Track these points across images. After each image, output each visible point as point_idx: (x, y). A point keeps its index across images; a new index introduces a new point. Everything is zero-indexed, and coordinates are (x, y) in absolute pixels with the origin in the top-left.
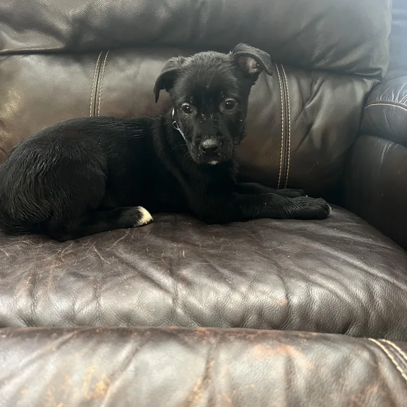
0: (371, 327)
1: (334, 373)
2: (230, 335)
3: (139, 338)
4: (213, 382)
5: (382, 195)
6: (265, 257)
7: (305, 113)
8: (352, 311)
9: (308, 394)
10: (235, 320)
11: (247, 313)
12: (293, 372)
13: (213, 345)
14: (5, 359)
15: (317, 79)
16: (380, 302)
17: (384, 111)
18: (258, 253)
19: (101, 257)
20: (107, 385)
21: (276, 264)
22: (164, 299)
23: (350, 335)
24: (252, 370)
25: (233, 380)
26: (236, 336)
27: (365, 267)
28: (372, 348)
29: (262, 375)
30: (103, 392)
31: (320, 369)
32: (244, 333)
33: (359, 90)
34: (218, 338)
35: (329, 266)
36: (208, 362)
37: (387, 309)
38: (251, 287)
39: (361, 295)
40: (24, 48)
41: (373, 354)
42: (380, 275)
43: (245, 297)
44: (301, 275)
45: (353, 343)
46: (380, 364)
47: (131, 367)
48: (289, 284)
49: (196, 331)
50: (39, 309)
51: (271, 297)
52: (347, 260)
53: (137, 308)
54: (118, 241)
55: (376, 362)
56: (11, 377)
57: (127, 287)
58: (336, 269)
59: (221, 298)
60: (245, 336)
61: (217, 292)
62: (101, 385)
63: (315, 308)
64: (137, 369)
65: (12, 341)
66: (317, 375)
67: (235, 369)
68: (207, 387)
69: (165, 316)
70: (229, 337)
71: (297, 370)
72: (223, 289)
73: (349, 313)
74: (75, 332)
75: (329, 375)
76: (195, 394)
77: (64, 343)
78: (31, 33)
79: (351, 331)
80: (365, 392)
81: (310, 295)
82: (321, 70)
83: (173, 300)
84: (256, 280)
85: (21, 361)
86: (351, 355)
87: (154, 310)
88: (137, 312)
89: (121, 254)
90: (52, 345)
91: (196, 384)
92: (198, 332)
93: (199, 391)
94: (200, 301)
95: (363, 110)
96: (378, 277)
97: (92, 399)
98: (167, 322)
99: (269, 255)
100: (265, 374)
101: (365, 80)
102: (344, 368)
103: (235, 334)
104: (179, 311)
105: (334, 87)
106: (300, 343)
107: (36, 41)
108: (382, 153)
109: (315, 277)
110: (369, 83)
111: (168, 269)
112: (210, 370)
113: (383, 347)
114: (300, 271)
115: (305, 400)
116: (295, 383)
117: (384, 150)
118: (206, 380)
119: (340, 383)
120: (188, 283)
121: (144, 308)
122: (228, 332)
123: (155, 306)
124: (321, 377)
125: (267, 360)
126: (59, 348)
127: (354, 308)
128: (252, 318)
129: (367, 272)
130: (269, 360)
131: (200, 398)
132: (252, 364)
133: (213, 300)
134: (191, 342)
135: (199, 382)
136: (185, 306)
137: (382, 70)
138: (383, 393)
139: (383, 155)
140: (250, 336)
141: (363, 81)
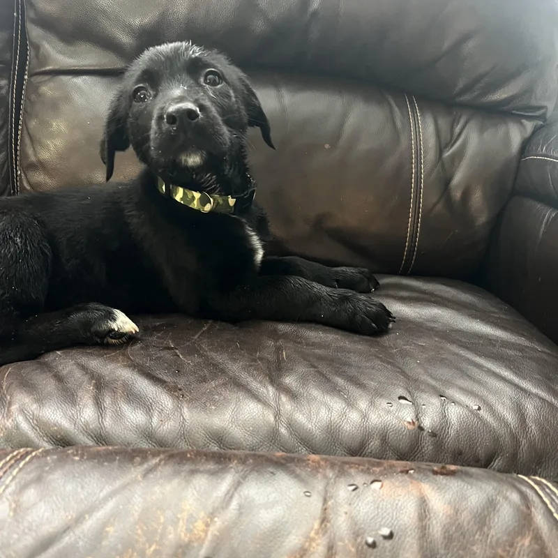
0: (521, 460)
1: (478, 520)
2: (351, 467)
3: (240, 468)
4: (333, 526)
5: (540, 279)
6: (389, 363)
7: (443, 165)
8: (498, 438)
9: (446, 545)
10: (353, 445)
11: (367, 438)
12: (428, 516)
13: (331, 479)
14: (82, 488)
15: (460, 117)
16: (533, 427)
17: (548, 168)
18: (378, 357)
19: (181, 356)
20: (207, 525)
21: (403, 373)
22: (264, 416)
23: (494, 469)
24: (378, 514)
25: (356, 524)
26: (357, 468)
27: (516, 380)
28: (524, 489)
29: (390, 519)
30: (202, 534)
31: (461, 514)
32: (367, 466)
33: (515, 135)
34: (336, 471)
35: (470, 377)
36: (325, 501)
37: (542, 436)
38: (372, 403)
39: (510, 417)
40: (74, 66)
41: (524, 497)
42: (534, 390)
43: (365, 416)
44: (434, 388)
45: (500, 481)
46: (533, 509)
47: (234, 504)
48: (420, 401)
49: (309, 460)
50: (108, 422)
51: (397, 418)
52: (493, 369)
53: (230, 425)
54: (200, 333)
55: (528, 508)
56: (92, 510)
57: (217, 397)
58: (479, 382)
59: (335, 416)
60: (368, 469)
61: (329, 409)
62: (200, 525)
63: (452, 432)
64: (241, 507)
65: (87, 465)
66: (457, 522)
67: (359, 511)
68: (326, 532)
69: (265, 437)
70: (349, 471)
71: (432, 515)
72: (337, 405)
73: (495, 440)
74: (162, 456)
75: (472, 523)
76: (312, 540)
77: (150, 470)
78: (84, 47)
79: (496, 463)
80: (515, 544)
81: (445, 416)
82: (465, 106)
83: (275, 417)
84: (378, 393)
85: (101, 491)
86: (498, 498)
87: (251, 428)
88: (230, 430)
89: (206, 352)
90: (136, 472)
91: (312, 529)
92: (310, 462)
93: (317, 537)
94: (309, 419)
95: (519, 162)
96: (532, 393)
97: (190, 541)
98: (268, 445)
99: (393, 359)
100: (394, 518)
101: (524, 121)
102: (489, 514)
103: (357, 466)
104: (283, 431)
105: (482, 130)
106: (436, 480)
107: (90, 57)
108: (542, 223)
109: (451, 392)
110: (529, 126)
111: (266, 375)
112: (329, 511)
113: (536, 487)
114: (433, 383)
115: (442, 552)
116: (431, 530)
117: (545, 220)
118: (325, 522)
119: (484, 533)
120: (293, 396)
121: (239, 426)
122: (347, 463)
123: (253, 424)
124: (461, 524)
125: (397, 502)
126: (145, 476)
127: (501, 435)
128: (374, 444)
129: (517, 386)
130: (399, 500)
131: (318, 545)
132: (379, 505)
133: (325, 419)
134: (303, 474)
135: (316, 526)
136: (291, 425)
137: (547, 108)
138: (536, 547)
139: (543, 225)
140: (375, 469)
141: (522, 124)
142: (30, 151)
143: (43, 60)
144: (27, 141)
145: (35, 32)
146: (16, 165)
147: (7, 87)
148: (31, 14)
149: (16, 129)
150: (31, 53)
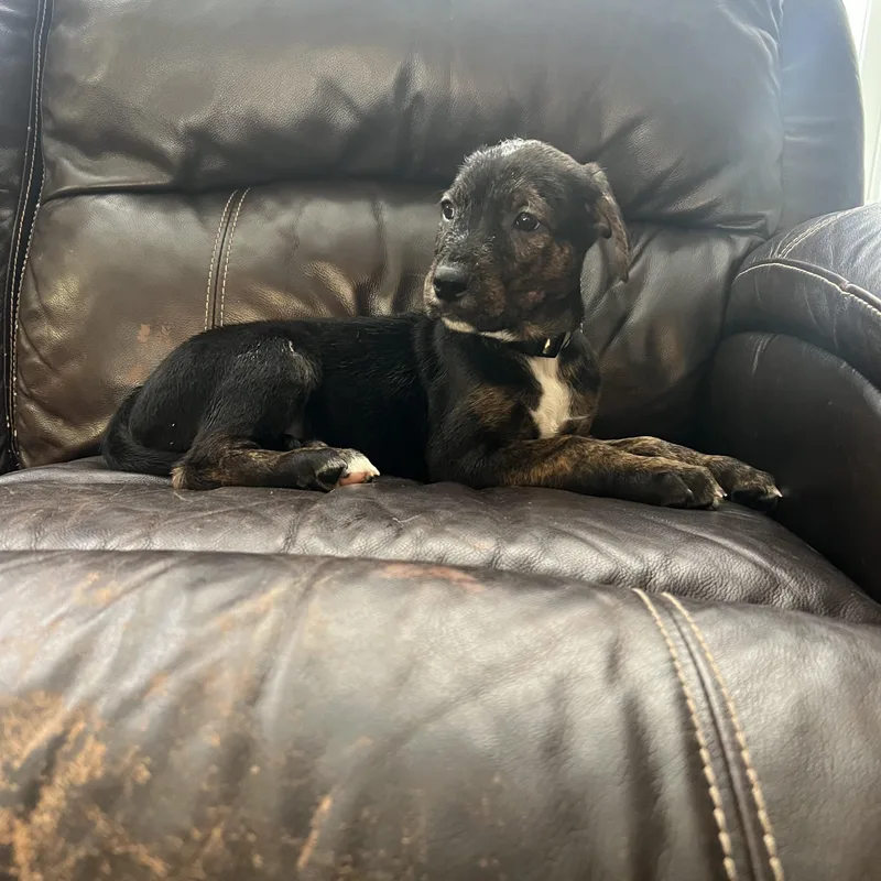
7: (613, 296)
95: (728, 290)
101: (733, 237)
142: (33, 295)
143: (61, 178)
144: (31, 283)
145: (52, 148)
146: (14, 319)
147: (10, 219)
148: (48, 125)
149: (19, 272)
150: (46, 175)
